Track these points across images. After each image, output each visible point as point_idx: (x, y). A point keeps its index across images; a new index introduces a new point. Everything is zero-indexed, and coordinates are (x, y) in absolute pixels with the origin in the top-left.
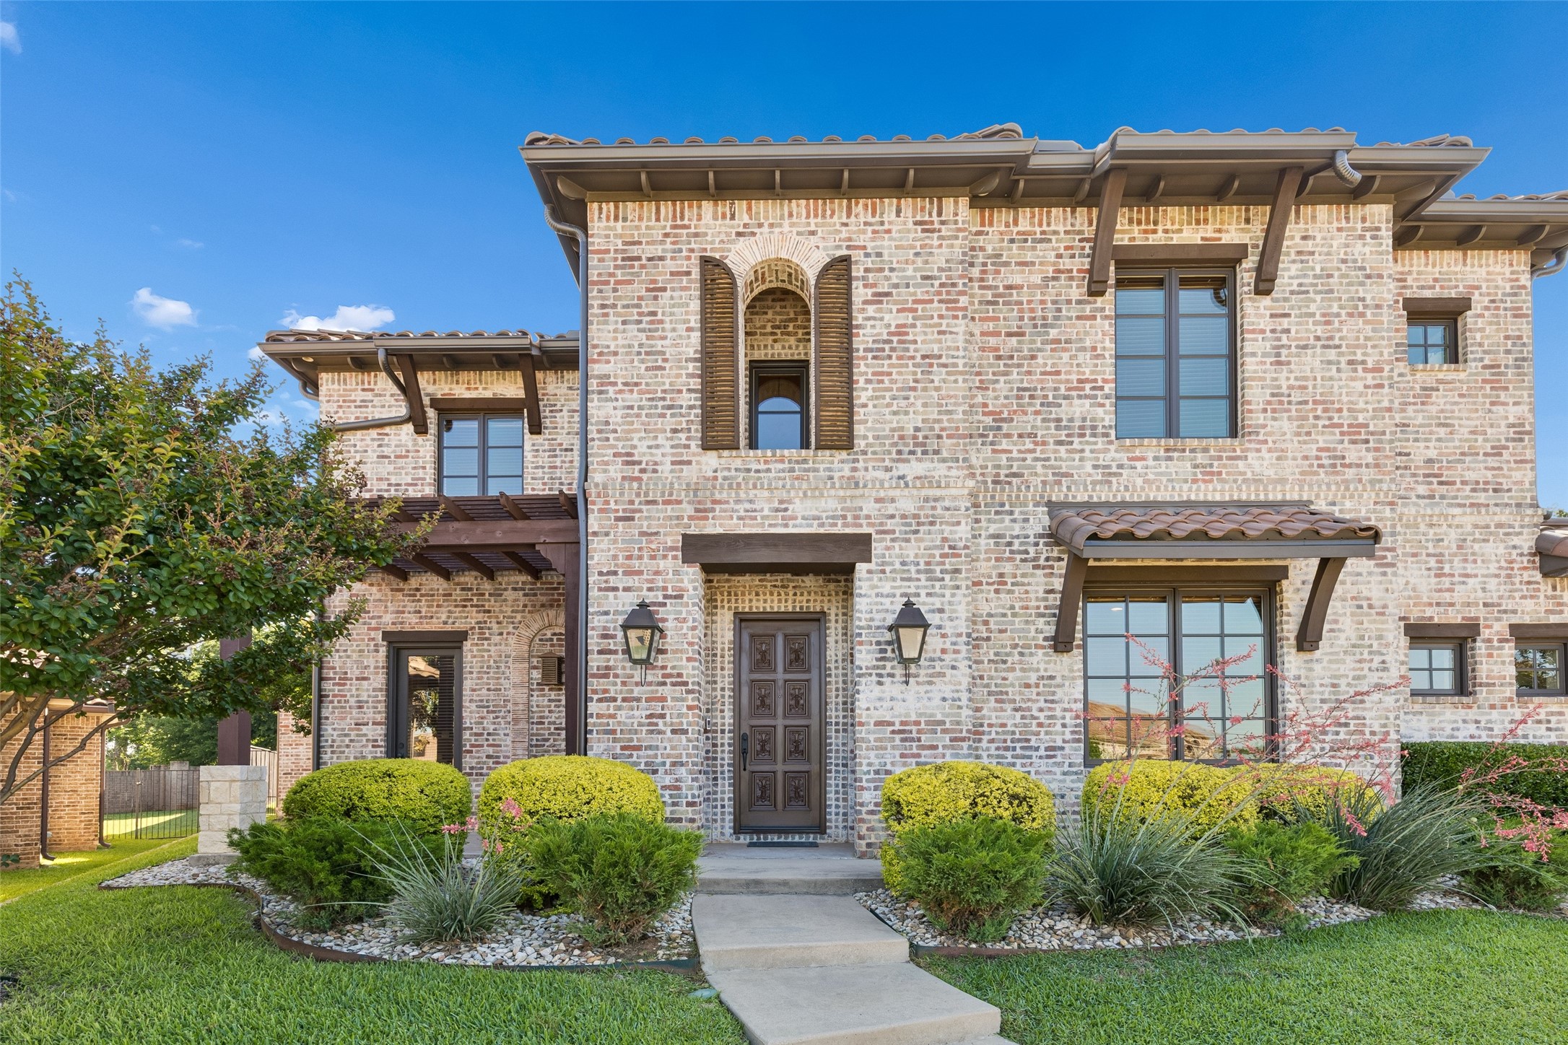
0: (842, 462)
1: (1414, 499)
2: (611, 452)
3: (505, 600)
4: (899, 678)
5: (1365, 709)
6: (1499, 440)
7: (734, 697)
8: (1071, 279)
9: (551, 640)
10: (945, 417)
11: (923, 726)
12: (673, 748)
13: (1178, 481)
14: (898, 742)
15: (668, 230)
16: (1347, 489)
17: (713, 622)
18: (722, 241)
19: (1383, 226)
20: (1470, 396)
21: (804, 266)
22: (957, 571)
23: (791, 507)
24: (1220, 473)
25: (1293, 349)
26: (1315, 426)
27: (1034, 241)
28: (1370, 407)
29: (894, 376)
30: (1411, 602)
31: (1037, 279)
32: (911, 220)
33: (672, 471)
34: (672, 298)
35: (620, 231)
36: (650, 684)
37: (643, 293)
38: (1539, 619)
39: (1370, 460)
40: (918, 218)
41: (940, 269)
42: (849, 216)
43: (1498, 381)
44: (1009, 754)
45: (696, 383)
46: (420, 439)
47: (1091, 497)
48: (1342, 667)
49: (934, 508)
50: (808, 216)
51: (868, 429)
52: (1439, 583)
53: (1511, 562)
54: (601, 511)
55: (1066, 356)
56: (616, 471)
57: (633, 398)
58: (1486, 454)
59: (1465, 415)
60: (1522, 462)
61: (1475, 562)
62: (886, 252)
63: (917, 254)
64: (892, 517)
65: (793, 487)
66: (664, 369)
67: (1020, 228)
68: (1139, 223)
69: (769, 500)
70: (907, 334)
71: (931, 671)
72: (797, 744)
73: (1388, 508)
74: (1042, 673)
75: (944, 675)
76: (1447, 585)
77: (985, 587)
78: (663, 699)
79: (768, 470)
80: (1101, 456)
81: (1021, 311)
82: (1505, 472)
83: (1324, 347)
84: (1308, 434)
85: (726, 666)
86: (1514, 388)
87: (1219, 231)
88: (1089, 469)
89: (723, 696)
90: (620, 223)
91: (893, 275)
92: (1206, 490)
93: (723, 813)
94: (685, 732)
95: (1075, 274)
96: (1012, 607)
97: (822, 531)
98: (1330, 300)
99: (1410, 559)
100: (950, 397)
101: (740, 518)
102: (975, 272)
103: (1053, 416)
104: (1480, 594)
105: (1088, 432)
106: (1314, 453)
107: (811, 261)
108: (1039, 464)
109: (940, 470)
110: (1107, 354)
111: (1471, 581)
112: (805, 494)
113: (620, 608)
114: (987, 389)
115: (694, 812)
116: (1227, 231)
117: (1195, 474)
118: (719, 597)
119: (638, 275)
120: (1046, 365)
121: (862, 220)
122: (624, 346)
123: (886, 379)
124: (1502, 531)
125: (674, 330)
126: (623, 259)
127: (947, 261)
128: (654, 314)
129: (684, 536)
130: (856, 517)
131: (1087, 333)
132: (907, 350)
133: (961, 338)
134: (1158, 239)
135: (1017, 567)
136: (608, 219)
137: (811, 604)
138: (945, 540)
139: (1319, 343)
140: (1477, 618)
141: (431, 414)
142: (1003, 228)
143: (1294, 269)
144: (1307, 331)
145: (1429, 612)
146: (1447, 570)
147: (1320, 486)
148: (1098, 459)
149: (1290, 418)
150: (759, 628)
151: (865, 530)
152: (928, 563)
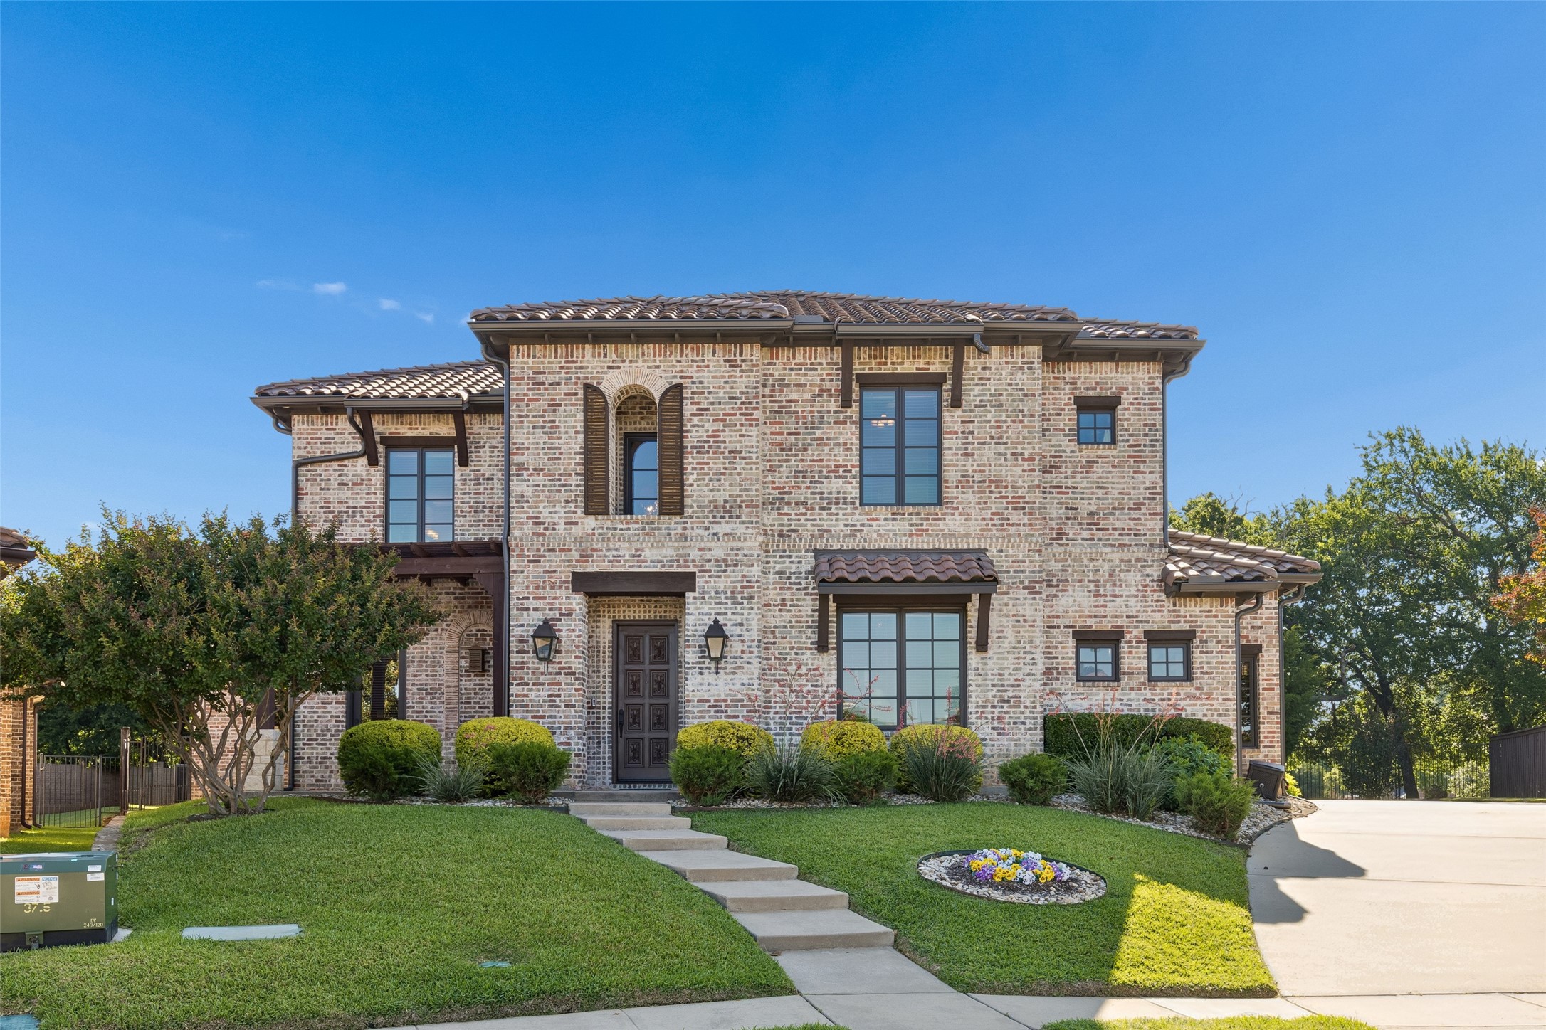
0: (677, 523)
1: (1080, 541)
2: (525, 515)
3: (440, 602)
4: (713, 670)
5: (1020, 691)
6: (1139, 499)
7: (612, 683)
8: (831, 396)
9: (476, 635)
10: (744, 493)
11: (729, 702)
12: (565, 717)
13: (900, 535)
14: (712, 713)
15: (563, 364)
16: (1009, 541)
17: (598, 627)
18: (598, 372)
19: (1036, 360)
20: (1120, 467)
21: (652, 390)
22: (752, 598)
23: (643, 554)
24: (927, 530)
25: (976, 445)
26: (990, 498)
27: (806, 369)
28: (1026, 485)
29: (711, 465)
30: (1077, 615)
31: (807, 396)
32: (722, 359)
33: (565, 529)
34: (565, 411)
35: (531, 365)
36: (551, 674)
37: (546, 407)
38: (1164, 627)
39: (1026, 521)
40: (727, 357)
41: (741, 393)
42: (681, 356)
43: (1139, 456)
44: (788, 722)
45: (580, 469)
46: (372, 470)
47: (842, 546)
48: (1006, 662)
49: (737, 555)
50: (655, 356)
51: (694, 501)
52: (1096, 601)
53: (1145, 586)
54: (518, 556)
55: (826, 449)
56: (528, 529)
57: (540, 479)
58: (1130, 509)
59: (1115, 481)
60: (1154, 514)
61: (1121, 586)
62: (705, 380)
63: (726, 382)
64: (709, 561)
65: (644, 540)
66: (560, 459)
67: (797, 361)
68: (875, 358)
69: (629, 549)
70: (719, 436)
71: (734, 665)
72: (659, 717)
73: (1037, 554)
74: (810, 667)
75: (743, 668)
76: (1102, 603)
77: (772, 608)
78: (559, 684)
79: (628, 529)
80: (850, 518)
81: (797, 417)
82: (1143, 521)
83: (996, 443)
84: (986, 503)
85: (607, 659)
86: (1150, 461)
87: (928, 363)
88: (842, 527)
89: (604, 682)
90: (531, 360)
91: (710, 396)
92: (918, 541)
93: (604, 768)
94: (573, 706)
95: (833, 392)
96: (790, 622)
97: (663, 570)
98: (1000, 411)
99: (1077, 584)
100: (747, 479)
101: (609, 561)
102: (767, 391)
103: (818, 490)
104: (1124, 609)
105: (841, 501)
106: (989, 516)
107: (656, 387)
108: (809, 523)
109: (740, 529)
110: (854, 448)
111: (1118, 599)
112: (652, 545)
113: (531, 622)
114: (775, 471)
115: (579, 760)
116: (933, 364)
117: (911, 530)
118: (601, 609)
119: (543, 395)
120: (813, 455)
121: (690, 358)
122: (533, 444)
123: (706, 467)
124: (1139, 564)
125: (566, 433)
126: (533, 384)
127: (746, 387)
128: (553, 421)
129: (573, 573)
130: (686, 561)
131: (840, 433)
132: (719, 447)
133: (754, 439)
134: (887, 369)
135: (794, 594)
136: (523, 356)
137: (668, 614)
138: (744, 576)
139: (993, 441)
140: (1122, 626)
141: (381, 448)
142: (785, 361)
143: (977, 390)
144: (985, 432)
145: (1090, 621)
146: (1102, 592)
147: (991, 539)
148: (847, 520)
149: (973, 492)
150: (632, 631)
151: (692, 570)
152: (732, 592)
